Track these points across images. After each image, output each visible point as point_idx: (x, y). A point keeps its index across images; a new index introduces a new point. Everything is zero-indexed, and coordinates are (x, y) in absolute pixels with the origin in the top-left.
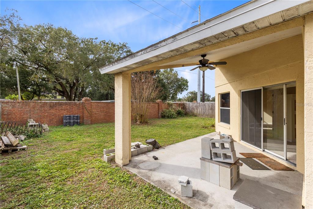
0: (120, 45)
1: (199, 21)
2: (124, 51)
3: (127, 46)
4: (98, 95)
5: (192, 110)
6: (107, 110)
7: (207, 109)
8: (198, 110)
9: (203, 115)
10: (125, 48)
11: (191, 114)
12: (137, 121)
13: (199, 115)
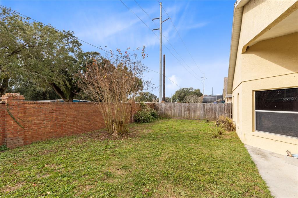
0: (64, 34)
1: (160, 18)
2: (69, 41)
3: (73, 36)
4: (30, 93)
5: (164, 110)
6: (58, 117)
7: (183, 110)
8: (173, 112)
9: (178, 117)
10: (71, 38)
11: (164, 116)
12: (113, 132)
13: (174, 116)
